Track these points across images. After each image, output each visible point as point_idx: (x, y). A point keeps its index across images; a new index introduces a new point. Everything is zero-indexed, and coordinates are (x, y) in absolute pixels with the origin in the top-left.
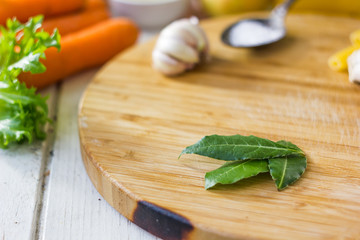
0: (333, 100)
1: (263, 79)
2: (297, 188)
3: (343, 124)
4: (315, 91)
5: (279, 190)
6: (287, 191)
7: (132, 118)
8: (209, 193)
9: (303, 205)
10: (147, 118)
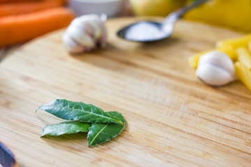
0: (176, 88)
1: (135, 65)
2: (104, 147)
3: (170, 107)
4: (166, 80)
5: (89, 147)
6: (95, 148)
7: (27, 79)
8: (41, 140)
9: (100, 160)
10: (36, 81)
